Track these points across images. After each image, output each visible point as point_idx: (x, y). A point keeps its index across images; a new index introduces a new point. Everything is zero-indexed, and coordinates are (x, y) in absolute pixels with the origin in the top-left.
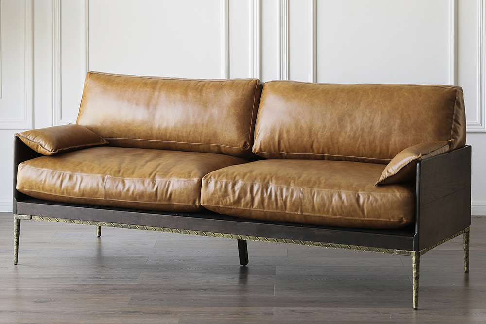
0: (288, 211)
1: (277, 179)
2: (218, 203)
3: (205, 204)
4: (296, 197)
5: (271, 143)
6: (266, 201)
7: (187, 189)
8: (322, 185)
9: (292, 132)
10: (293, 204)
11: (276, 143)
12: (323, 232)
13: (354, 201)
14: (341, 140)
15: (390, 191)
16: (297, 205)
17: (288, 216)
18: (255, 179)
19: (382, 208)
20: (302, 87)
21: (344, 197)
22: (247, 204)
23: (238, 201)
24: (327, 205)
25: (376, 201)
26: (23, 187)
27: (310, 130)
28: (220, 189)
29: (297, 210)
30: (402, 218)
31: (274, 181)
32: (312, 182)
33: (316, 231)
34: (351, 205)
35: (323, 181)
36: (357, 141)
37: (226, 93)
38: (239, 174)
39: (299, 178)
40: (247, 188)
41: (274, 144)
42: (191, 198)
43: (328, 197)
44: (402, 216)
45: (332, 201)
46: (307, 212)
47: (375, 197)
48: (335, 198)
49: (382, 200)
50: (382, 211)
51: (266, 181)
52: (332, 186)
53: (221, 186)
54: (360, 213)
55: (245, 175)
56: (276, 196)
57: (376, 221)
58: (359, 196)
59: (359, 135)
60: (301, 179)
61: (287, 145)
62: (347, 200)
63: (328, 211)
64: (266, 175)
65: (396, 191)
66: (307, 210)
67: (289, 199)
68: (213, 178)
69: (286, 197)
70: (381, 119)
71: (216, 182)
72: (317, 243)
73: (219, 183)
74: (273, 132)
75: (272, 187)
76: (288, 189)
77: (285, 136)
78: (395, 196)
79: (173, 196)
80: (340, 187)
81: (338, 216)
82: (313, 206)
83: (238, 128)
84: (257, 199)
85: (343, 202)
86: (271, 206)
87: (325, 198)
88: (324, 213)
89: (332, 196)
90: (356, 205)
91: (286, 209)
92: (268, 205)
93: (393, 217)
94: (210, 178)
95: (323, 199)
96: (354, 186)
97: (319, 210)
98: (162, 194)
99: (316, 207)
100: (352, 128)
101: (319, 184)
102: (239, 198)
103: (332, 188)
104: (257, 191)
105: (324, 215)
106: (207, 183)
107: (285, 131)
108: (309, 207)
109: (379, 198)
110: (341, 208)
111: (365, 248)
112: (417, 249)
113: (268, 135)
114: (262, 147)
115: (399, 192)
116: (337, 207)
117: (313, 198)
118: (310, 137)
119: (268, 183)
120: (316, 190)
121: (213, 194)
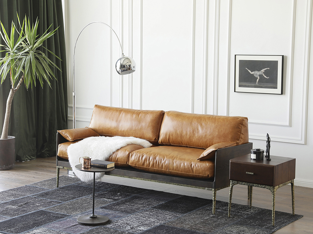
0: (163, 170)
1: (160, 155)
2: (136, 165)
3: (131, 165)
4: (167, 164)
5: (166, 140)
6: (155, 165)
7: (124, 157)
8: (178, 159)
9: (174, 135)
10: (165, 166)
11: (168, 140)
12: (177, 179)
13: (190, 166)
14: (194, 140)
15: (205, 162)
16: (167, 167)
17: (163, 171)
18: (151, 155)
19: (201, 170)
20: (179, 115)
21: (185, 164)
22: (147, 165)
23: (144, 164)
24: (179, 167)
25: (199, 167)
26: (60, 155)
27: (181, 135)
28: (137, 159)
29: (167, 169)
30: (209, 175)
31: (158, 156)
32: (174, 157)
33: (175, 178)
34: (189, 168)
35: (178, 157)
36: (200, 141)
37: (148, 116)
38: (145, 152)
39: (169, 155)
40: (147, 159)
41: (167, 140)
42: (126, 161)
43: (179, 164)
44: (209, 174)
45: (181, 166)
46: (171, 170)
47: (198, 165)
48: (182, 165)
49: (201, 166)
50: (201, 171)
51: (155, 156)
52: (181, 159)
53: (137, 157)
54: (192, 172)
55: (147, 153)
56: (159, 162)
57: (199, 175)
58: (192, 164)
59: (201, 138)
60: (170, 156)
61: (172, 141)
62: (187, 165)
63: (179, 170)
64: (156, 153)
65: (207, 163)
66: (171, 169)
67: (164, 164)
68: (134, 153)
69: (163, 163)
70: (210, 132)
71: (135, 155)
72: (175, 184)
73: (136, 156)
74: (166, 135)
75: (157, 158)
76: (163, 160)
77: (171, 137)
78: (206, 165)
79: (118, 160)
80: (185, 160)
81: (183, 173)
82: (173, 168)
83: (153, 132)
84: (151, 163)
85: (185, 167)
86: (156, 167)
87: (178, 164)
88: (177, 171)
89: (181, 164)
90: (190, 168)
91: (162, 168)
92: (156, 166)
93: (205, 174)
94: (133, 153)
95: (177, 165)
96: (190, 160)
97: (175, 169)
98: (114, 159)
99: (174, 168)
100: (198, 135)
101: (177, 158)
102: (144, 162)
103: (182, 160)
104: (151, 160)
105: (177, 172)
106: (132, 156)
107: (171, 135)
108: (172, 168)
109: (199, 165)
110: (184, 169)
111: (194, 186)
112: (215, 188)
113: (164, 136)
114: (162, 141)
115: (208, 163)
116: (183, 169)
117: (173, 164)
118: (181, 138)
119: (156, 157)
120: (175, 160)
121: (134, 160)
